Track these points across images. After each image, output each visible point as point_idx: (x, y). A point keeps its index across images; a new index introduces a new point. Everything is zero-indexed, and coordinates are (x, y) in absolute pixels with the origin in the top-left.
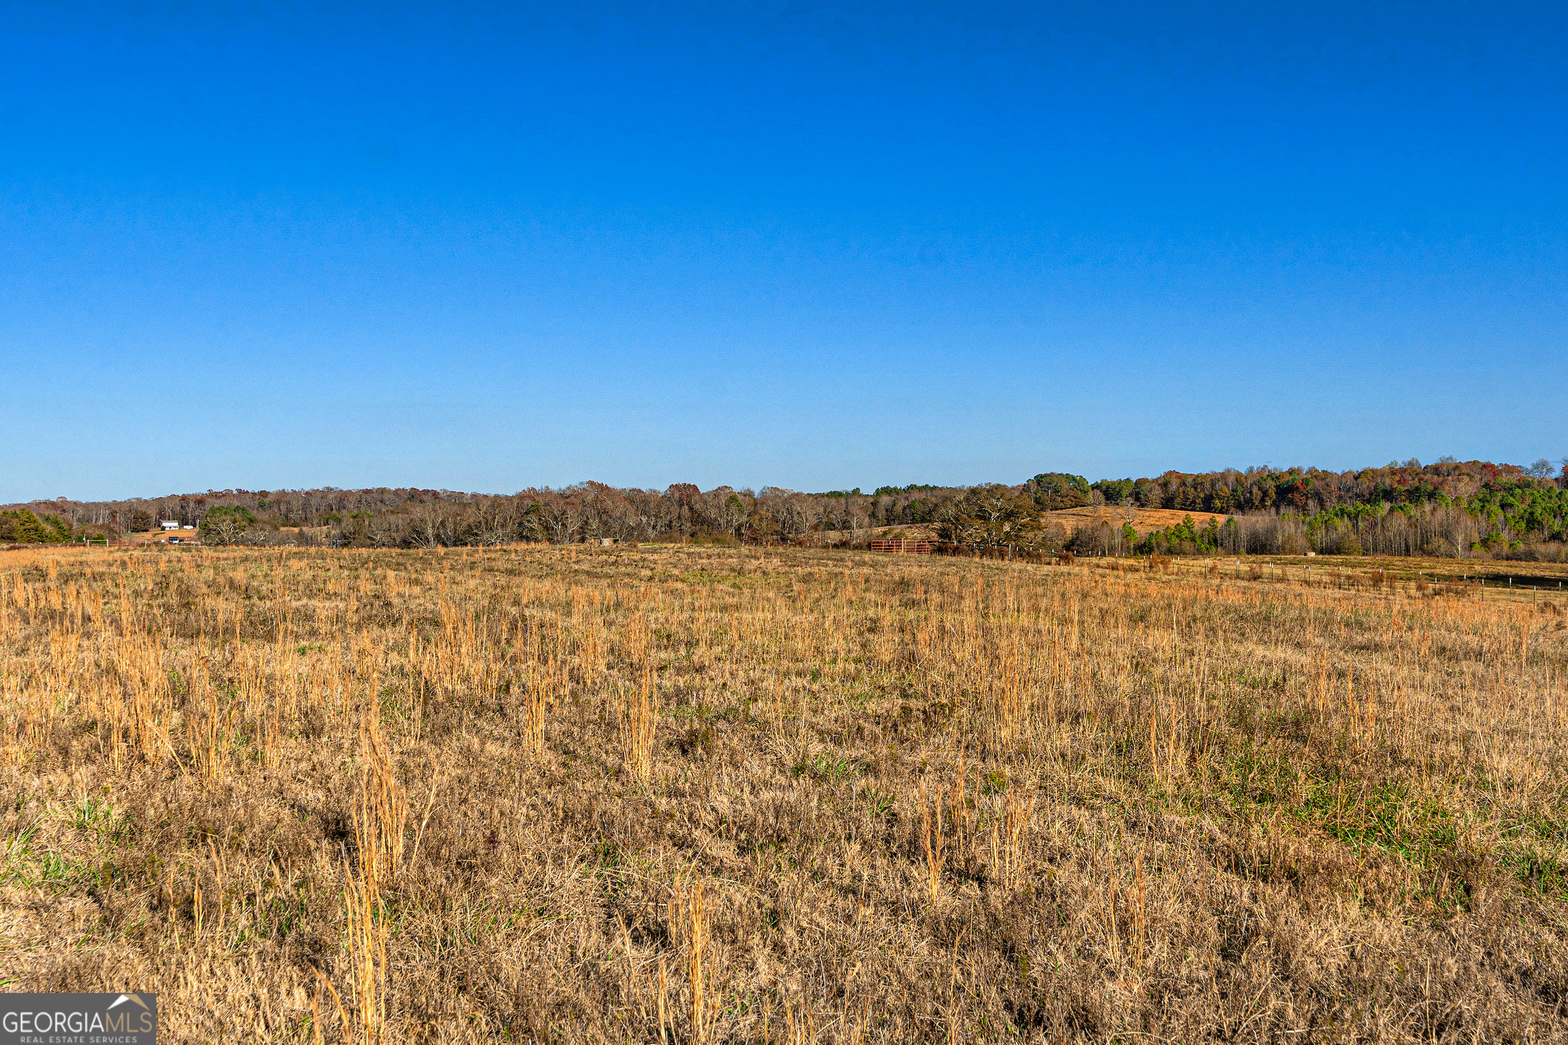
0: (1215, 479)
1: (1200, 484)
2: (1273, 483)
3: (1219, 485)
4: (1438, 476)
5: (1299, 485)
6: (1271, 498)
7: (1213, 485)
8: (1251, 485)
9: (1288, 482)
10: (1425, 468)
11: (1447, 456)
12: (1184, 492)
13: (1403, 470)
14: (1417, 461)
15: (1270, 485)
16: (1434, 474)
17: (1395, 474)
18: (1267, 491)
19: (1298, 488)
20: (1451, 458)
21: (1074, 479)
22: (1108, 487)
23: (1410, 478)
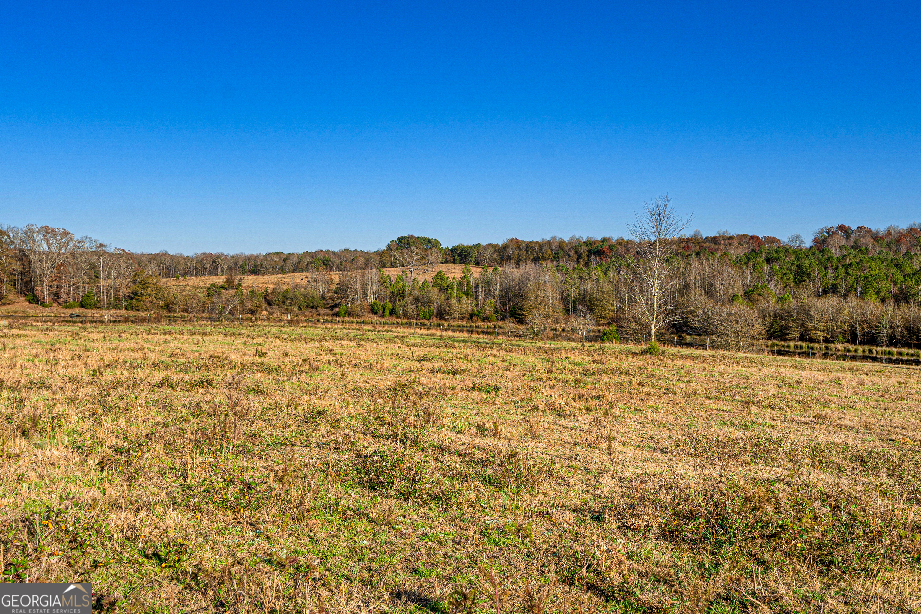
0: (541, 245)
1: (532, 248)
2: (587, 248)
3: (545, 249)
4: (715, 244)
5: (605, 249)
6: (583, 260)
7: (541, 249)
8: (570, 249)
9: (597, 247)
10: (706, 238)
11: (723, 230)
12: (518, 254)
13: (689, 240)
14: (699, 232)
15: (584, 250)
16: (711, 242)
17: (682, 242)
18: (581, 254)
19: (604, 252)
20: (726, 232)
21: (429, 241)
22: (462, 250)
23: (693, 246)
